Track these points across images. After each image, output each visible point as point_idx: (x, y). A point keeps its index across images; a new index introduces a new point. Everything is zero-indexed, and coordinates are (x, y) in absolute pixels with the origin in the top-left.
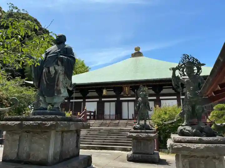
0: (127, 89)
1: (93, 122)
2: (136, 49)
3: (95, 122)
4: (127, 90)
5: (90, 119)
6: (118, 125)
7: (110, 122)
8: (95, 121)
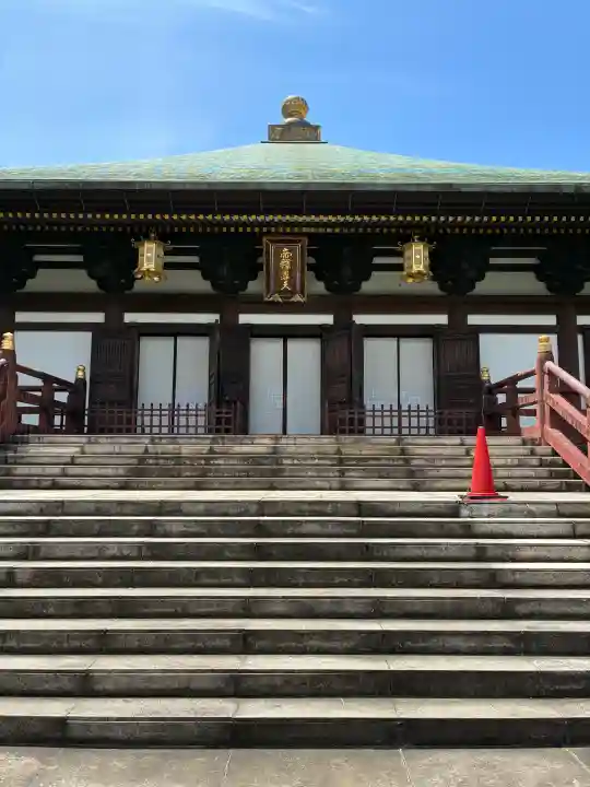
0: (285, 259)
1: (73, 450)
2: (286, 111)
3: (88, 448)
4: (285, 263)
5: (46, 428)
6: (275, 473)
7: (211, 451)
8: (82, 439)
